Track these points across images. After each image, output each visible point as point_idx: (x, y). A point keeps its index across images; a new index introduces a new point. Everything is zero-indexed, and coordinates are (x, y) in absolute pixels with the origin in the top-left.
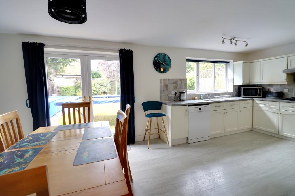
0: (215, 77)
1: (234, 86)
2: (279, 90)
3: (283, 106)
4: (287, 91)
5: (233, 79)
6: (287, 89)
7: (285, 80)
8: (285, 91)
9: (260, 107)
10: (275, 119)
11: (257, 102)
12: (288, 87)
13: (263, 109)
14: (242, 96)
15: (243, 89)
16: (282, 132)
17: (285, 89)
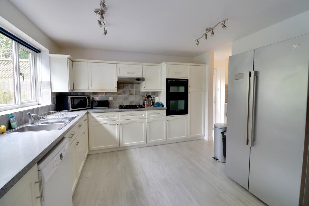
0: (20, 74)
1: (52, 93)
2: (104, 98)
3: (122, 116)
4: (112, 100)
5: (51, 82)
6: (112, 98)
7: (116, 87)
8: (110, 100)
9: (97, 121)
10: (115, 131)
11: (94, 115)
12: (113, 95)
13: (102, 122)
14: (71, 110)
15: (71, 98)
16: (123, 143)
17: (110, 98)
